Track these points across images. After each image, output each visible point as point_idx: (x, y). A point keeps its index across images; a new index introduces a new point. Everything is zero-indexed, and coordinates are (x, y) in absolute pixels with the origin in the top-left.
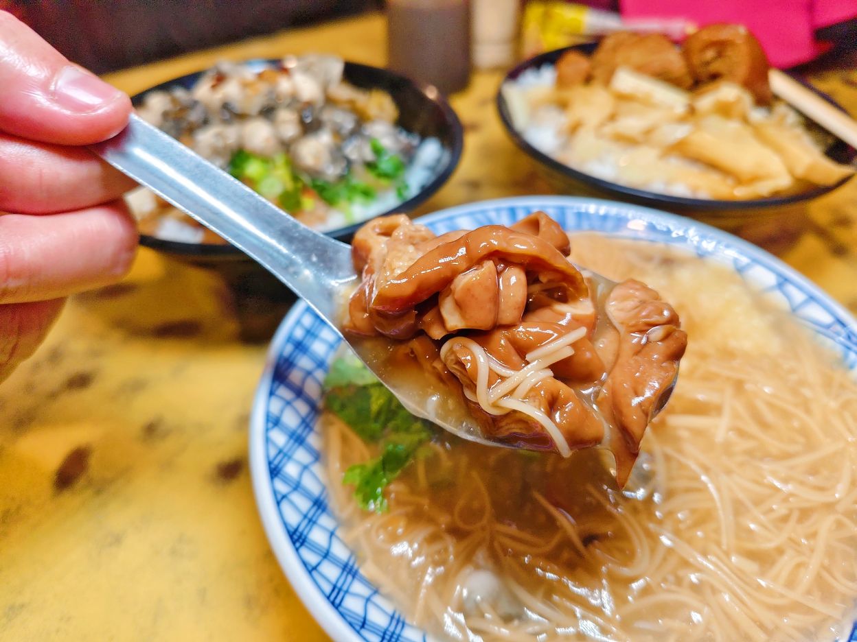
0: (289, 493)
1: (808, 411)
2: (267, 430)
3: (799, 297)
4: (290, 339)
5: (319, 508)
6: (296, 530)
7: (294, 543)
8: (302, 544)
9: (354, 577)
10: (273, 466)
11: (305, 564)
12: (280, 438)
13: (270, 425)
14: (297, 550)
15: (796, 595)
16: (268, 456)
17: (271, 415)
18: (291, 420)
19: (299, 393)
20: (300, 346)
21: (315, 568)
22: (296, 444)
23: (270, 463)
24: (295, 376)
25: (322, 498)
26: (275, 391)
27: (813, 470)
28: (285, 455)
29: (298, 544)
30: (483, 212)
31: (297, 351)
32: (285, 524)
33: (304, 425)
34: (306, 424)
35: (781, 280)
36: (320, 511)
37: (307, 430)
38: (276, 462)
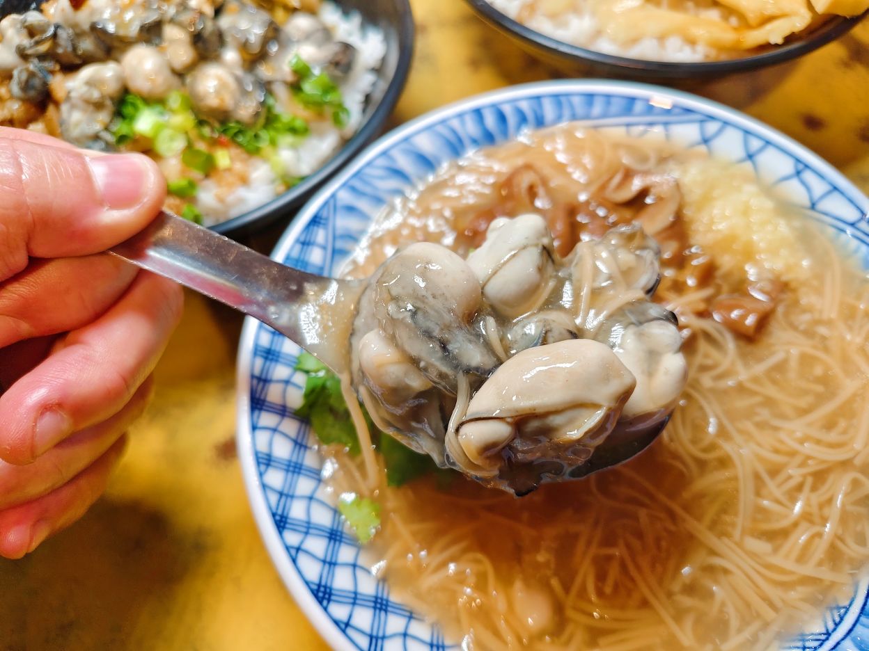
0: (302, 542)
1: (826, 350)
2: (261, 475)
3: (819, 188)
4: (257, 351)
5: (335, 540)
6: (319, 585)
7: (320, 602)
8: (329, 600)
9: (386, 611)
10: (278, 518)
11: (336, 623)
12: (276, 478)
13: (263, 468)
14: (325, 609)
15: (808, 570)
16: (270, 508)
17: (260, 455)
18: (282, 449)
19: (283, 411)
20: (270, 355)
21: (347, 624)
22: (296, 475)
23: (274, 515)
24: (273, 394)
25: (335, 528)
26: (257, 422)
27: (829, 425)
28: (287, 496)
29: (325, 603)
30: (443, 122)
31: (268, 363)
32: (307, 583)
33: (298, 447)
34: (299, 444)
35: (801, 167)
36: (337, 543)
37: (302, 449)
38: (280, 512)
